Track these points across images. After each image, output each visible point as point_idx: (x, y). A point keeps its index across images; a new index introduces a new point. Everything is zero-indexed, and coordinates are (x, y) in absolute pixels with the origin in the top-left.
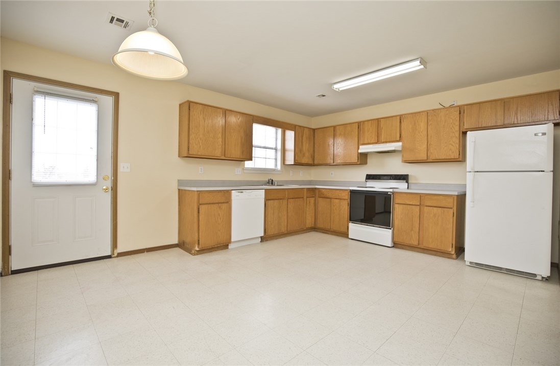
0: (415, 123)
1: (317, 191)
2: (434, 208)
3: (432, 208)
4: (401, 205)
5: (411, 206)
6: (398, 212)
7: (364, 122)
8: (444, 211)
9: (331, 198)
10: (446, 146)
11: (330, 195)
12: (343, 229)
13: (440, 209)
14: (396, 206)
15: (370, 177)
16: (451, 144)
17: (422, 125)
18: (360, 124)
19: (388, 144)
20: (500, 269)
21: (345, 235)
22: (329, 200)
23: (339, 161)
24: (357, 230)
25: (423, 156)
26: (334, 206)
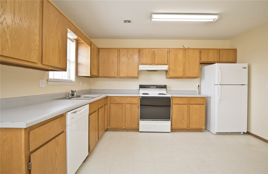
0: (176, 55)
1: (109, 99)
2: (195, 105)
3: (194, 105)
4: (176, 105)
5: (182, 105)
6: (175, 110)
7: (143, 49)
8: (200, 106)
9: (122, 104)
10: (193, 70)
11: (122, 101)
12: (134, 126)
13: (198, 105)
14: (174, 105)
15: (142, 87)
16: (195, 69)
17: (181, 56)
18: (140, 51)
19: (159, 66)
20: (228, 133)
21: (137, 130)
22: (121, 105)
23: (122, 75)
24: (144, 125)
25: (181, 75)
26: (125, 109)
